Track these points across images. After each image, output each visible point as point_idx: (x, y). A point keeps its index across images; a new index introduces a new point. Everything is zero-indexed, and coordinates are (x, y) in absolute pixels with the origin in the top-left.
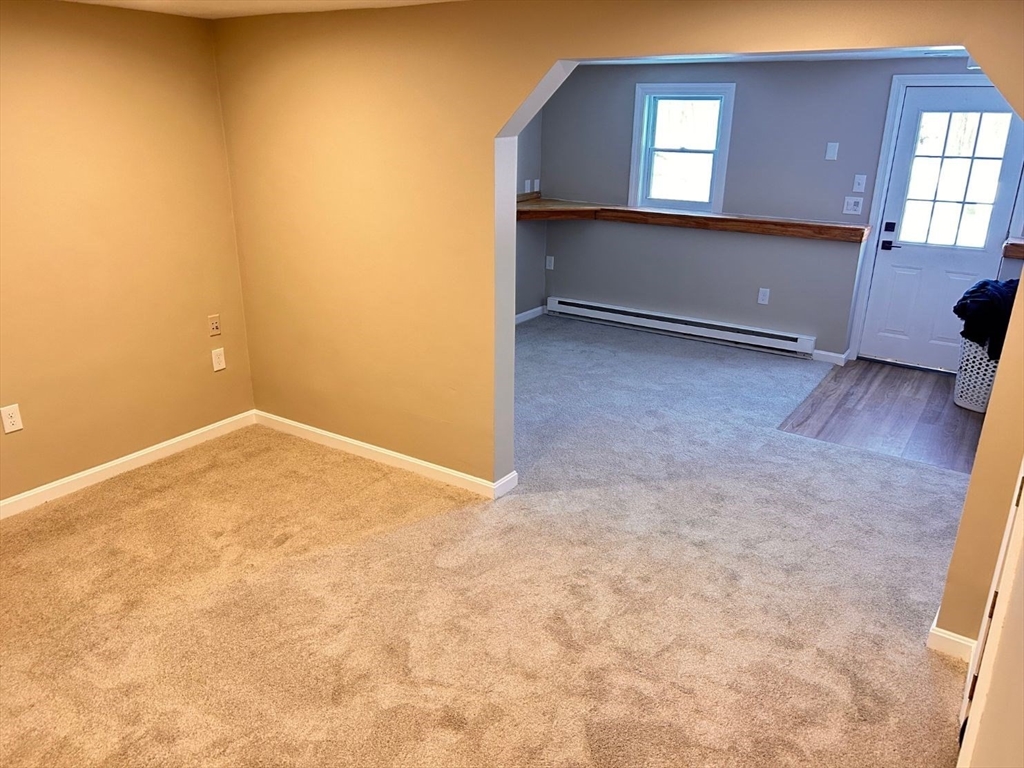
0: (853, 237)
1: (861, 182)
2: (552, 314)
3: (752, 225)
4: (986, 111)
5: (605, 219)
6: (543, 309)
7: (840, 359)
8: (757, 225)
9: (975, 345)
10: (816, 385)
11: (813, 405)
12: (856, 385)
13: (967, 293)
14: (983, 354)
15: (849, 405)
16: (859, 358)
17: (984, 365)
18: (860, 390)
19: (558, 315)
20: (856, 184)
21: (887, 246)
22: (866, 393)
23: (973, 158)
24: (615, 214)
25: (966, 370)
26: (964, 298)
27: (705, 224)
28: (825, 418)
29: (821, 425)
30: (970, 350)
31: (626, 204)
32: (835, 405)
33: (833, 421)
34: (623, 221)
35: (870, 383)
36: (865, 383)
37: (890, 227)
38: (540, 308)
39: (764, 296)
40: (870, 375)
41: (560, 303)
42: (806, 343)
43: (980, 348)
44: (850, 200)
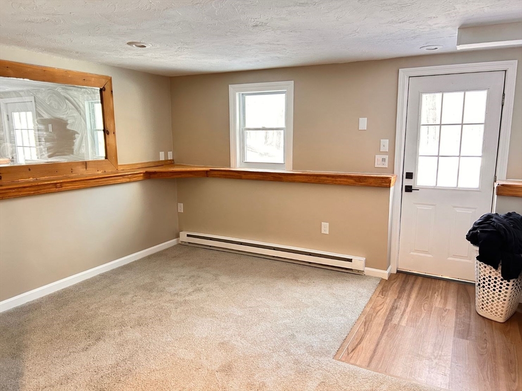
0: (383, 183)
1: (385, 144)
2: (183, 243)
3: (312, 177)
4: (467, 90)
5: (213, 177)
6: (178, 240)
7: (384, 274)
8: (315, 177)
9: (488, 267)
10: (367, 300)
11: (365, 323)
12: (399, 297)
13: (475, 224)
14: (496, 274)
15: (395, 321)
16: (398, 272)
17: (498, 283)
18: (403, 302)
19: (188, 244)
20: (382, 146)
21: (409, 189)
22: (407, 305)
23: (462, 124)
24: (220, 173)
25: (483, 287)
26: (474, 229)
27: (280, 178)
28: (376, 337)
29: (372, 347)
30: (485, 271)
31: (230, 166)
32: (383, 321)
33: (383, 341)
34: (226, 178)
35: (409, 296)
36: (405, 295)
37: (409, 176)
38: (175, 240)
39: (325, 228)
40: (408, 287)
41: (188, 236)
42: (358, 262)
43: (494, 270)
44: (379, 157)
